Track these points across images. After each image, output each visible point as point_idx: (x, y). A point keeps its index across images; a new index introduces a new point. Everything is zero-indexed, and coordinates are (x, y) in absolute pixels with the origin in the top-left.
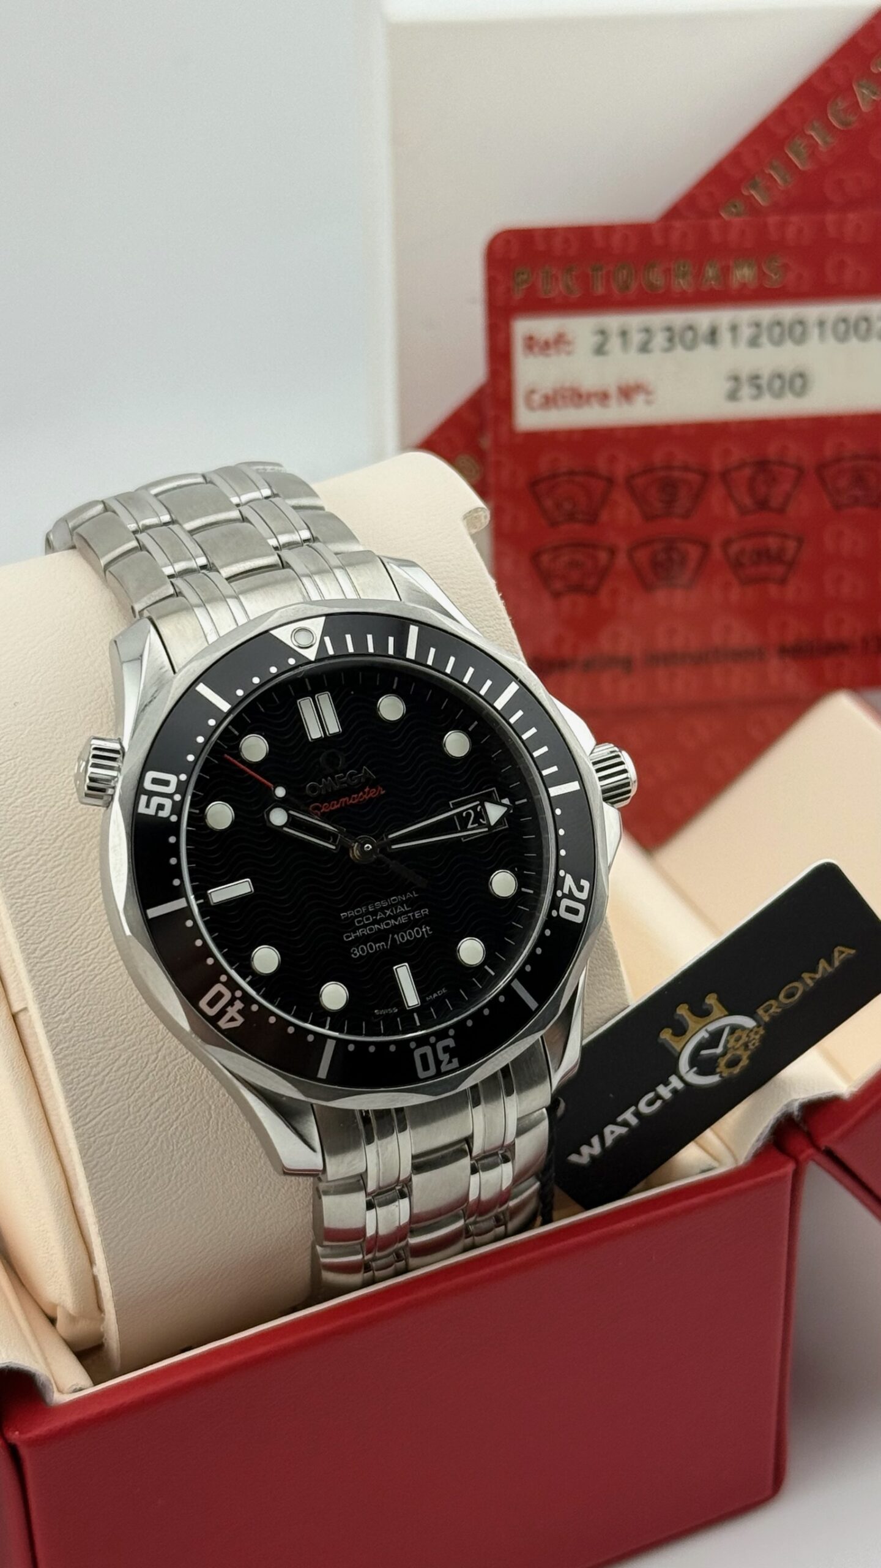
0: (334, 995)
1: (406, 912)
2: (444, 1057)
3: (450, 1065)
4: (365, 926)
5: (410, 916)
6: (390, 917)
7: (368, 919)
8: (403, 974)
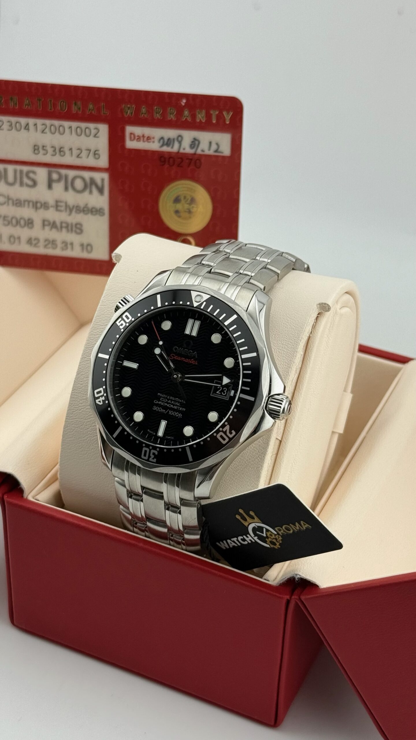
0: (139, 416)
1: (178, 406)
2: (152, 456)
3: (153, 460)
4: (163, 402)
5: (178, 408)
6: (172, 404)
7: (165, 400)
8: (163, 424)
